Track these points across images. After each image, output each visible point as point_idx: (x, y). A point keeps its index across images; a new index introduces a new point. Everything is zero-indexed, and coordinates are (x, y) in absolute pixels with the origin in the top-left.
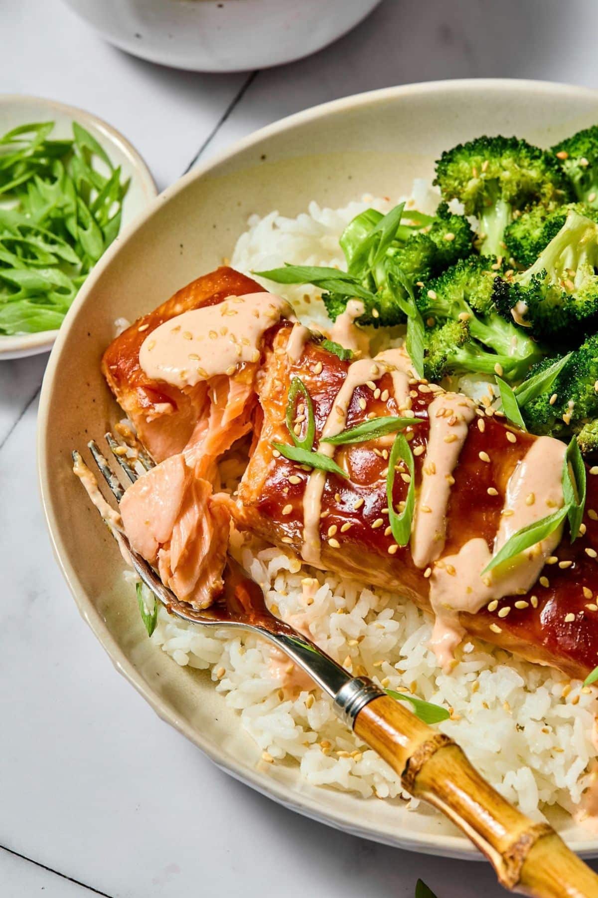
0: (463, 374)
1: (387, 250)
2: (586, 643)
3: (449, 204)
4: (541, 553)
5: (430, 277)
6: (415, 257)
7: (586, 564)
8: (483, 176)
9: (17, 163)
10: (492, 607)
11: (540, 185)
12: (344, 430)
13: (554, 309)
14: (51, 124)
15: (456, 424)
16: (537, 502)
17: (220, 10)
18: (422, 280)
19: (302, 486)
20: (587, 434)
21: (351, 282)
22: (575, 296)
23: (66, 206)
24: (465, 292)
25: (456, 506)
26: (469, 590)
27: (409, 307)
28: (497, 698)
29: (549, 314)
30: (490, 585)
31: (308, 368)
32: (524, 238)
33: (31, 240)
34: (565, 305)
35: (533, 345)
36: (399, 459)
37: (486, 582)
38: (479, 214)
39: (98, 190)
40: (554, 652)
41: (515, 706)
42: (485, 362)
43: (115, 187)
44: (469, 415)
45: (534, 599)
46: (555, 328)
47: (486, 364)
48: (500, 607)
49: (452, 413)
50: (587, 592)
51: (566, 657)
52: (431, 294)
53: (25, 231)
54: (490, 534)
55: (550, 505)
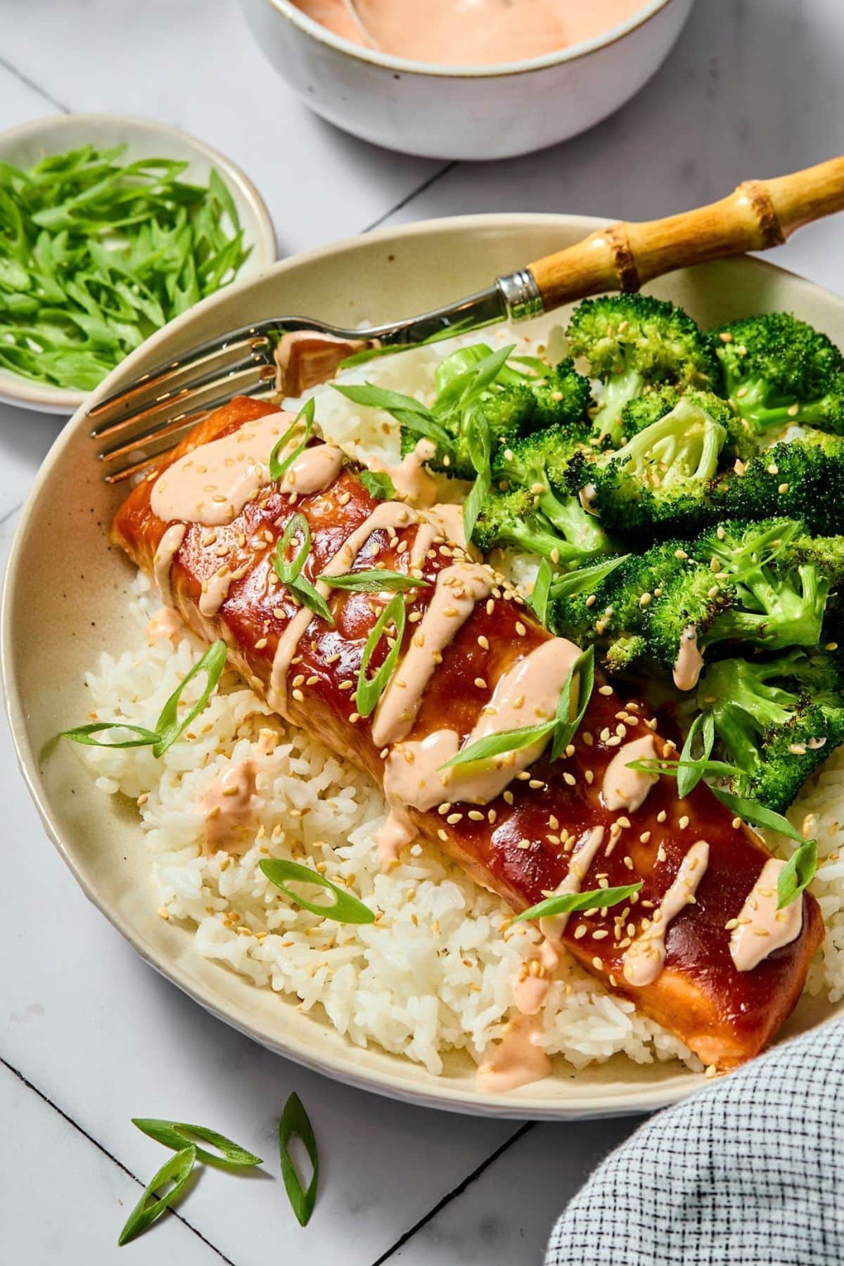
0: (519, 552)
1: (480, 393)
2: (534, 876)
3: (575, 360)
4: (513, 764)
5: (517, 436)
6: (508, 408)
7: (560, 790)
8: (620, 337)
9: (137, 199)
10: (443, 809)
11: (681, 363)
12: (347, 574)
13: (628, 503)
14: (184, 165)
15: (462, 597)
16: (525, 706)
17: (396, 81)
18: (507, 435)
19: (285, 622)
20: (619, 650)
21: (429, 419)
22: (655, 494)
23: (173, 260)
24: (547, 461)
25: (436, 688)
26: (423, 784)
27: (481, 464)
28: (431, 914)
29: (622, 507)
30: (446, 785)
31: (335, 495)
32: (641, 417)
33: (121, 288)
34: (643, 502)
35: (604, 539)
36: (391, 620)
37: (444, 780)
38: (606, 379)
39: (217, 250)
40: (496, 877)
41: (446, 928)
42: (542, 543)
43: (234, 252)
44: (481, 591)
45: (492, 814)
46: (628, 525)
47: (543, 546)
48: (451, 811)
49: (462, 584)
50: (553, 822)
51: (507, 886)
52: (508, 454)
53: (115, 276)
54: (465, 727)
55: (538, 714)
